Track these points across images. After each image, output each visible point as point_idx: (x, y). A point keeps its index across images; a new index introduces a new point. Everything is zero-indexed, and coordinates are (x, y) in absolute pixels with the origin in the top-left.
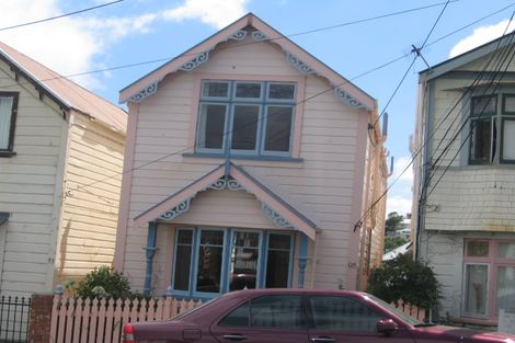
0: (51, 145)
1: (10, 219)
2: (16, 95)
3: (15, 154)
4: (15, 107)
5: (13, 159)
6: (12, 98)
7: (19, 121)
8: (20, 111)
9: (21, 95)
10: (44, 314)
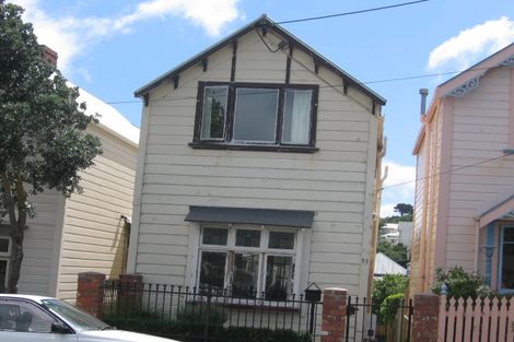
0: (358, 141)
1: (315, 218)
2: (315, 89)
3: (317, 150)
4: (315, 100)
5: (316, 155)
6: (310, 91)
7: (320, 116)
8: (321, 105)
9: (320, 89)
10: (429, 315)
